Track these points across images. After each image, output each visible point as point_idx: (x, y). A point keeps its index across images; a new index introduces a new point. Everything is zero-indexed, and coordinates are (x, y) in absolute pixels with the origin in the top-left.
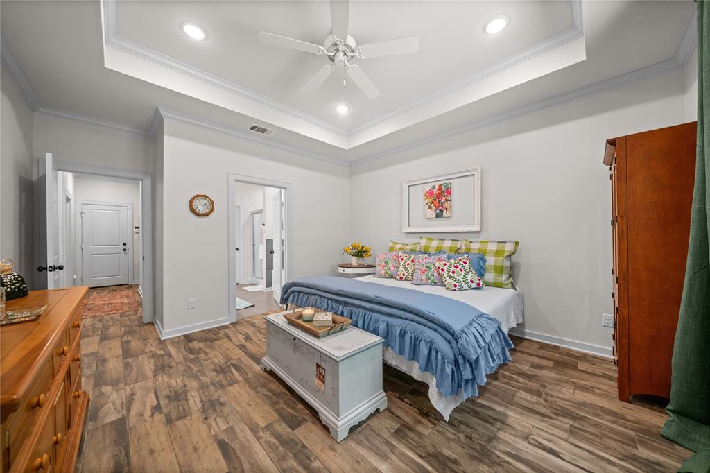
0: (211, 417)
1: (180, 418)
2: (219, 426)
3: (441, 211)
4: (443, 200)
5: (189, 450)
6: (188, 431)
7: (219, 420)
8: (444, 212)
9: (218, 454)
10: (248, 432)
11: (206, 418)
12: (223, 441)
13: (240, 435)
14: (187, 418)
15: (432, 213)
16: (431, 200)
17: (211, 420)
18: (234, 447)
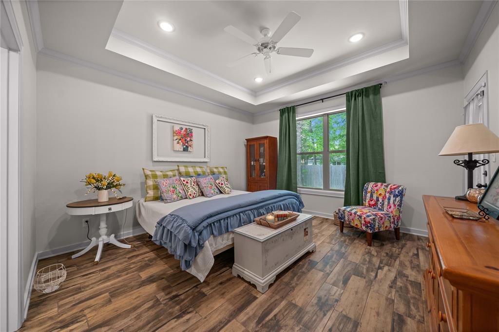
0: (334, 299)
1: (348, 319)
2: (336, 291)
3: (187, 147)
4: (188, 139)
5: (359, 295)
6: (352, 304)
7: (333, 293)
8: (189, 148)
9: (350, 282)
10: (331, 276)
11: (337, 301)
12: (343, 283)
13: (335, 279)
14: (345, 314)
15: (179, 147)
16: (179, 137)
17: (336, 297)
18: (342, 278)
